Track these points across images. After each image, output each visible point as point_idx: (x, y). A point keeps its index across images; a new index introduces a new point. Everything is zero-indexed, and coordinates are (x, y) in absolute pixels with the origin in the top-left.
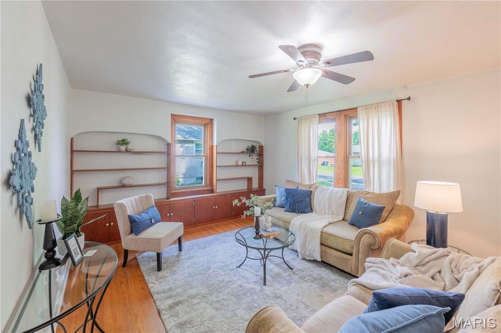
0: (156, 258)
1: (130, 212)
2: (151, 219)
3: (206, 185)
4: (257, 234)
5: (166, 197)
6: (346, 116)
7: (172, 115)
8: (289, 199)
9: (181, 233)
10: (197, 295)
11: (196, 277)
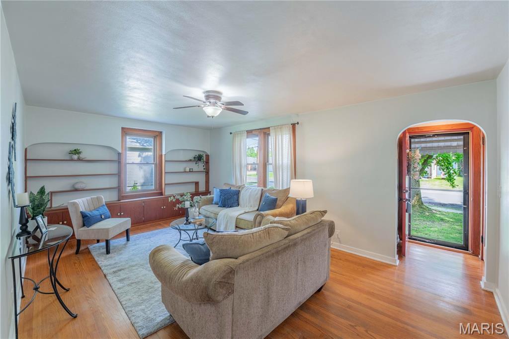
0: (105, 247)
1: (82, 209)
2: (101, 215)
3: (156, 189)
4: (187, 221)
5: (117, 199)
6: (265, 133)
7: (122, 128)
8: (221, 197)
9: (129, 226)
10: (136, 265)
11: (138, 256)
